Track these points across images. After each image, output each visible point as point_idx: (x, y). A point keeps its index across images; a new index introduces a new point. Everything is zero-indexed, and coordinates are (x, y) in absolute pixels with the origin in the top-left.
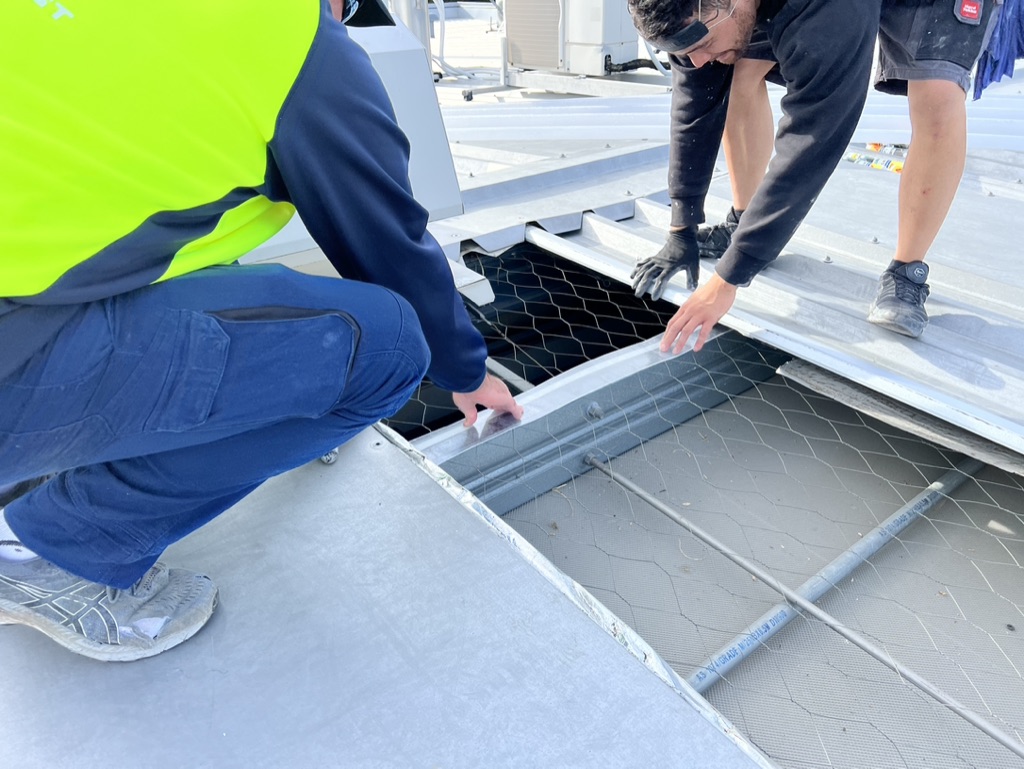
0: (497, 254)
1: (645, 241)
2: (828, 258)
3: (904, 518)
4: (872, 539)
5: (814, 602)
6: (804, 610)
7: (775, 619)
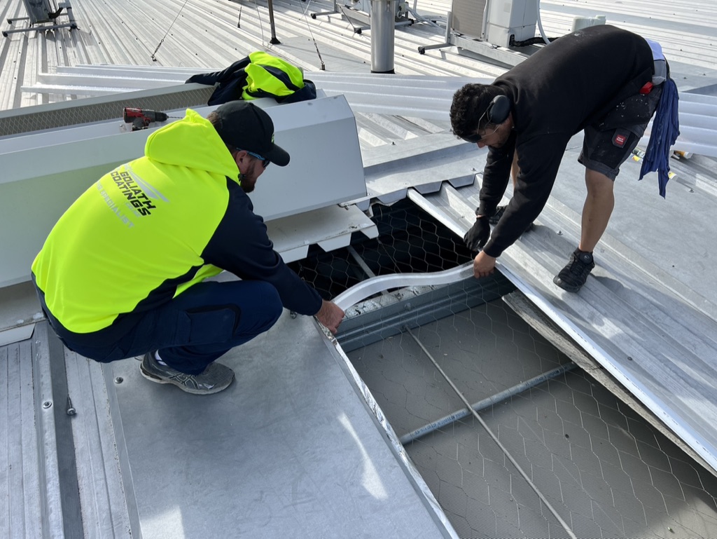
0: (390, 205)
1: (468, 207)
2: (560, 232)
3: (542, 378)
4: (521, 386)
5: (477, 412)
6: (472, 414)
7: (459, 415)
